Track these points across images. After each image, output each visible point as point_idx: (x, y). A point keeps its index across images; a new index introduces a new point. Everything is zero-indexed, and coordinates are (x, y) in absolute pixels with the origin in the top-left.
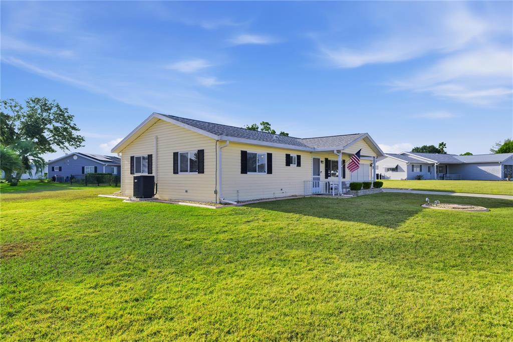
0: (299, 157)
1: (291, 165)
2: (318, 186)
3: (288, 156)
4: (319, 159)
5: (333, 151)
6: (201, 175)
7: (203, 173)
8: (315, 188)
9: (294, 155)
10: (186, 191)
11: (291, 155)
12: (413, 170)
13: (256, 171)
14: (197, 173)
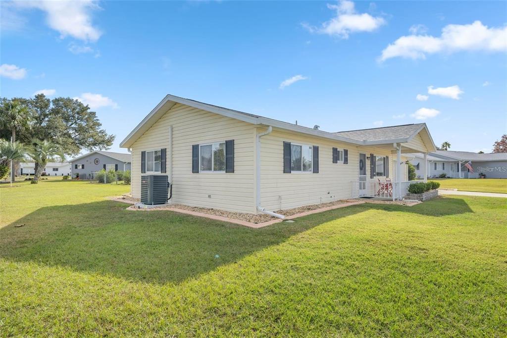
0: (346, 152)
1: (338, 161)
2: (364, 188)
3: (335, 151)
4: (365, 155)
5: (393, 144)
6: (230, 175)
7: (233, 172)
8: (361, 191)
9: (341, 149)
10: (209, 196)
11: (338, 150)
12: (435, 169)
13: (301, 170)
14: (224, 172)
